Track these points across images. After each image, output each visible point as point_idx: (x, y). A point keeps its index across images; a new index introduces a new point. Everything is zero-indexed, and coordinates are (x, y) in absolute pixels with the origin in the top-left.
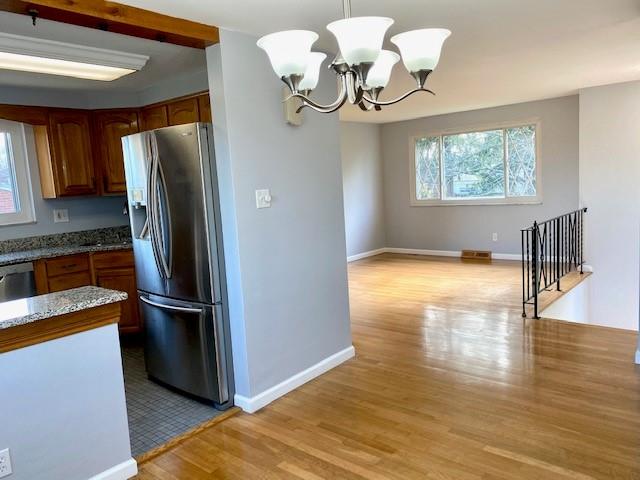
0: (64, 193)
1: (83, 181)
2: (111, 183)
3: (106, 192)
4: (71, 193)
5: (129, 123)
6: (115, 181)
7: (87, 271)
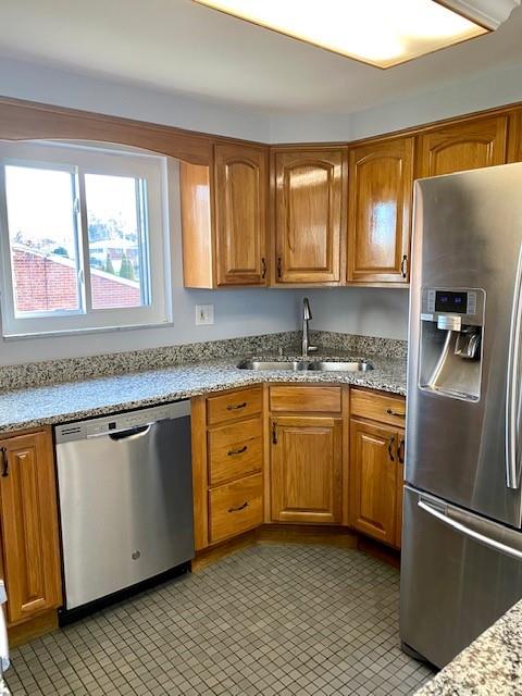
0: (224, 282)
1: (250, 265)
2: (287, 268)
3: (277, 282)
4: (233, 281)
5: (328, 168)
6: (293, 266)
7: (259, 415)
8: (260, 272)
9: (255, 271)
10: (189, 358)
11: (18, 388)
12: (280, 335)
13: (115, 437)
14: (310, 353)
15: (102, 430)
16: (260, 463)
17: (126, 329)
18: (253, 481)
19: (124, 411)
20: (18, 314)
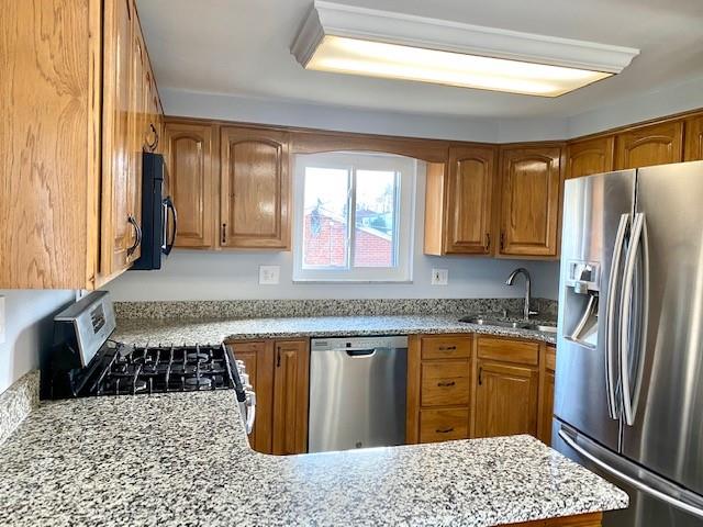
1: (476, 238)
2: (509, 241)
3: (501, 253)
4: (459, 250)
5: (548, 161)
6: (516, 240)
7: (469, 358)
8: (484, 244)
9: (480, 243)
10: (423, 309)
11: (299, 316)
12: (511, 300)
13: (351, 353)
14: (530, 316)
15: (341, 347)
16: (467, 398)
17: (376, 283)
18: (460, 413)
19: (357, 336)
20: (305, 266)
